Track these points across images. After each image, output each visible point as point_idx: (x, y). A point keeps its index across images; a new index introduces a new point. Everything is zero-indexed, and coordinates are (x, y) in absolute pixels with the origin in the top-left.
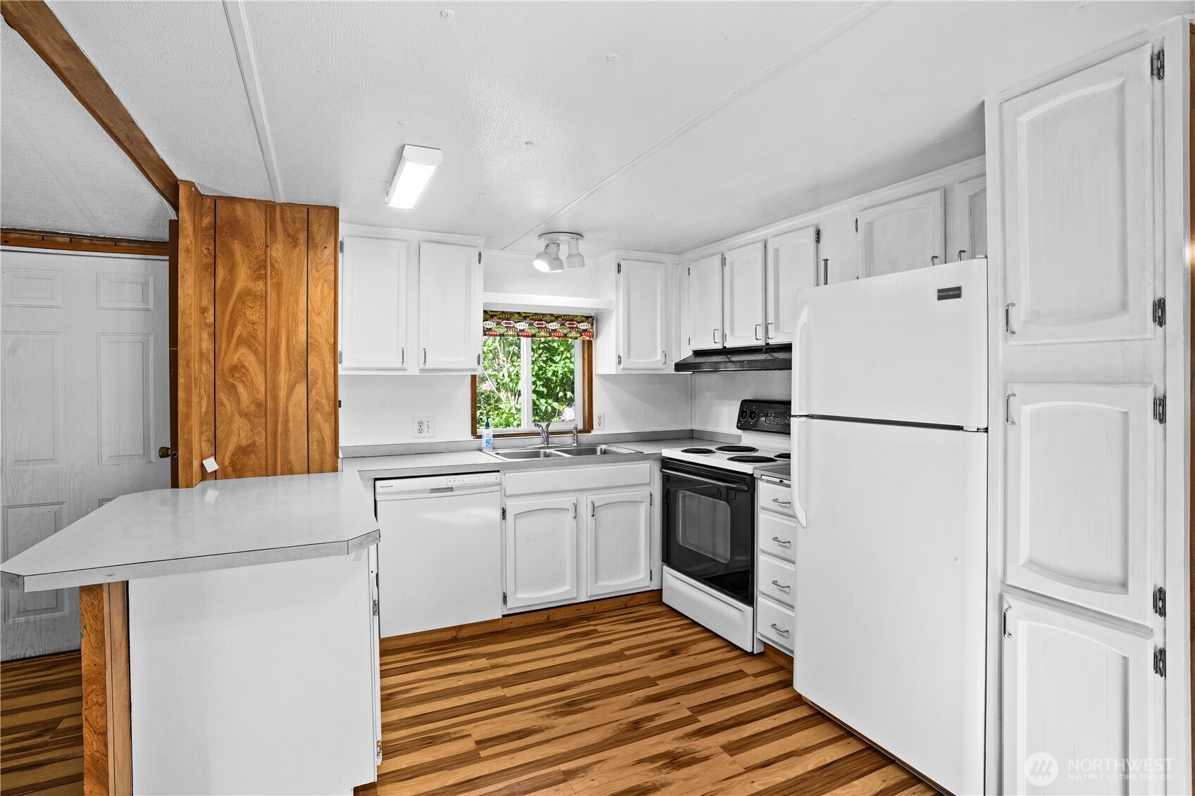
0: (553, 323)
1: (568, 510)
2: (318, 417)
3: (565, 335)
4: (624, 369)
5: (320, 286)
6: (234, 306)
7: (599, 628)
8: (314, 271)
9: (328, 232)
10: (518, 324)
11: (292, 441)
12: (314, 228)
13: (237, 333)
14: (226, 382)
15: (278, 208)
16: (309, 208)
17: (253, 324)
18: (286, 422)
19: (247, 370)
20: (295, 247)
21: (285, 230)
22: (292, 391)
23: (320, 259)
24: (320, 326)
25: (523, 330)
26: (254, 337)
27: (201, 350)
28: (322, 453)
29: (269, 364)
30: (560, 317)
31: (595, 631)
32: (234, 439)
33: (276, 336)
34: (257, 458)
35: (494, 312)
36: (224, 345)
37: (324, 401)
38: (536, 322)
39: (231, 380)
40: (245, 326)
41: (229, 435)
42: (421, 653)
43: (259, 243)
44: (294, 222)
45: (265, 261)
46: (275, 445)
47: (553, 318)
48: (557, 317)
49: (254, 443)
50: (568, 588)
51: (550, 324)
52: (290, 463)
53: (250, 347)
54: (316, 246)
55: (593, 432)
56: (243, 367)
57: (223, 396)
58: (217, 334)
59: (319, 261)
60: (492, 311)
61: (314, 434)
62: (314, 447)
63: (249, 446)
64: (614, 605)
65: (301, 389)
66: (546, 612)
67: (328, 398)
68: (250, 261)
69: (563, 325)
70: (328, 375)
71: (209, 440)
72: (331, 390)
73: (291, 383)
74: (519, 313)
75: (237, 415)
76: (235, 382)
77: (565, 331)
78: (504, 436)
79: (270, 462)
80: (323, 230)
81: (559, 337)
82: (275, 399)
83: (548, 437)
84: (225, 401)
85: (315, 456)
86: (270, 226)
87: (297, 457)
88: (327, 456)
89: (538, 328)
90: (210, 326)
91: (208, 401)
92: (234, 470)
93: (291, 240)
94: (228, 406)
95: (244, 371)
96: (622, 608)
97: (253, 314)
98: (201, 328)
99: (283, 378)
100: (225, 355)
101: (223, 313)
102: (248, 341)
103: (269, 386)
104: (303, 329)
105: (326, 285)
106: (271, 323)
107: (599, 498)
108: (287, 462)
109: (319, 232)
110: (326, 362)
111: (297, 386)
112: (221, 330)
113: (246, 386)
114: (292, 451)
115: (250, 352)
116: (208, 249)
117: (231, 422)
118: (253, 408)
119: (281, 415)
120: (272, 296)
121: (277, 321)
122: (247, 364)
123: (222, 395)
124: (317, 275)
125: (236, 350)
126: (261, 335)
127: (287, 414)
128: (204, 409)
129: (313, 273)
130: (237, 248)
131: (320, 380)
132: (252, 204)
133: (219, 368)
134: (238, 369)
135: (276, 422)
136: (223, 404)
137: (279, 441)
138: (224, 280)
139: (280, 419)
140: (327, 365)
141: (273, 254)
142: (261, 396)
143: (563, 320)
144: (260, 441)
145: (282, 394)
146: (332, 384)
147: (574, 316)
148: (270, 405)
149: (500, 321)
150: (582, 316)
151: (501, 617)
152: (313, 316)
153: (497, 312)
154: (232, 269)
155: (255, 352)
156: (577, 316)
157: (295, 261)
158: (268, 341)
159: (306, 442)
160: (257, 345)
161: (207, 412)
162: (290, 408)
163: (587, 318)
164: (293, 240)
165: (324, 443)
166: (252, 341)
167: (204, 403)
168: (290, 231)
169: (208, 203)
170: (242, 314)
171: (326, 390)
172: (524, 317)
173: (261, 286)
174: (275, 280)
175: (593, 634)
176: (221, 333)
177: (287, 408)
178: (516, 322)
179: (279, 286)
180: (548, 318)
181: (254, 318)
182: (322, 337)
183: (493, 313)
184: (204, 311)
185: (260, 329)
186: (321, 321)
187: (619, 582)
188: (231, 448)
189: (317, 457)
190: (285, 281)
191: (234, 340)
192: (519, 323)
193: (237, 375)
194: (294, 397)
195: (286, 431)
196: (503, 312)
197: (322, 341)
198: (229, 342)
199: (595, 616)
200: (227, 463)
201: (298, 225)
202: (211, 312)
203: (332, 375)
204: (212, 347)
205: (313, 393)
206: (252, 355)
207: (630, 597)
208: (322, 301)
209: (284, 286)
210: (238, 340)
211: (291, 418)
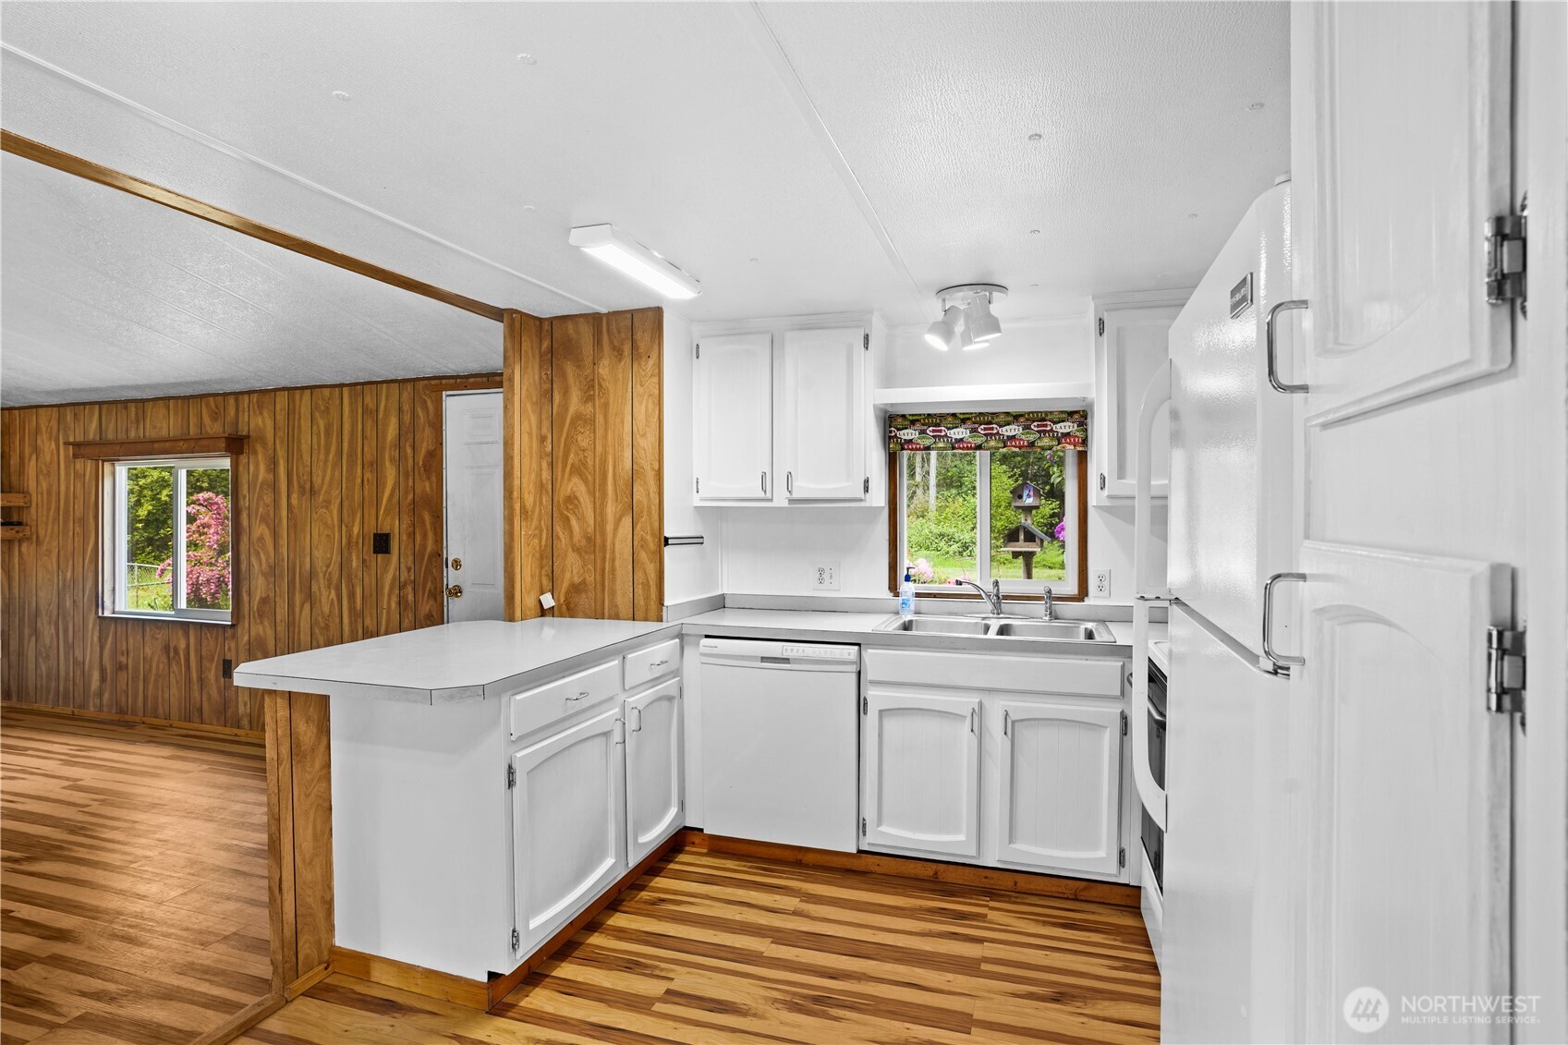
0: (1010, 427)
1: (966, 717)
2: (643, 556)
3: (1032, 444)
4: (1110, 497)
5: (644, 402)
6: (568, 433)
7: (992, 915)
8: (639, 386)
9: (652, 341)
10: (952, 431)
11: (618, 581)
12: (638, 336)
13: (570, 461)
14: (561, 514)
15: (604, 318)
16: (632, 313)
17: (584, 451)
18: (613, 560)
19: (579, 501)
20: (620, 360)
21: (611, 342)
22: (618, 525)
23: (644, 371)
24: (644, 449)
25: (961, 440)
26: (584, 464)
27: (541, 481)
28: (647, 598)
29: (597, 494)
30: (1022, 416)
31: (982, 917)
32: (568, 575)
33: (604, 462)
34: (587, 597)
35: (916, 415)
36: (559, 474)
37: (648, 537)
38: (982, 427)
39: (566, 512)
40: (576, 453)
41: (563, 572)
42: (745, 866)
43: (588, 361)
44: (619, 332)
45: (593, 380)
46: (603, 585)
47: (1010, 419)
48: (1016, 418)
49: (584, 581)
50: (962, 837)
51: (1004, 429)
52: (616, 606)
53: (581, 476)
54: (640, 356)
55: (1088, 601)
56: (576, 498)
57: (558, 529)
58: (554, 463)
59: (643, 374)
60: (913, 415)
61: (639, 575)
62: (639, 591)
63: (580, 584)
64: (1054, 889)
65: (627, 521)
66: (934, 866)
67: (653, 534)
68: (580, 382)
69: (1027, 427)
70: (653, 507)
71: (547, 575)
72: (656, 524)
73: (618, 516)
74: (954, 415)
75: (570, 550)
76: (569, 514)
77: (1031, 438)
78: (935, 596)
79: (599, 604)
80: (647, 337)
81: (1020, 448)
82: (603, 533)
83: (1000, 603)
84: (561, 534)
85: (640, 601)
86: (598, 342)
87: (623, 601)
88: (652, 603)
89: (985, 435)
90: (549, 455)
91: (547, 534)
92: (568, 609)
93: (616, 353)
94: (563, 539)
95: (576, 502)
96: (1068, 899)
97: (583, 441)
98: (541, 458)
99: (611, 510)
100: (561, 486)
101: (559, 441)
102: (578, 471)
103: (598, 518)
104: (628, 454)
105: (650, 401)
106: (599, 449)
107: (1020, 707)
108: (614, 605)
109: (643, 339)
110: (651, 491)
111: (623, 519)
112: (557, 458)
113: (578, 519)
114: (619, 593)
115: (581, 482)
116: (546, 374)
117: (564, 558)
118: (584, 543)
119: (608, 552)
120: (600, 419)
121: (605, 446)
122: (578, 495)
123: (558, 527)
124: (641, 390)
125: (569, 480)
126: (590, 462)
127: (613, 552)
128: (543, 543)
129: (639, 389)
130: (570, 369)
131: (645, 513)
132: (582, 319)
133: (555, 500)
134: (572, 499)
135: (604, 559)
136: (559, 538)
137: (607, 581)
138: (559, 405)
139: (608, 556)
140: (652, 496)
141: (601, 371)
142: (590, 530)
143: (1027, 420)
144: (590, 579)
145: (609, 527)
146: (656, 517)
147: (1046, 413)
148: (598, 540)
149: (925, 427)
150: (1062, 412)
151: (855, 852)
152: (637, 437)
153: (920, 415)
154: (566, 393)
155: (585, 481)
156: (1051, 413)
157: (620, 376)
158: (597, 469)
159: (631, 584)
160: (587, 474)
161: (546, 546)
162: (617, 546)
163: (1071, 414)
164: (618, 352)
165: (649, 587)
166: (582, 468)
167: (544, 536)
168: (616, 343)
169: (546, 326)
170: (574, 441)
171: (651, 525)
172: (962, 419)
173: (590, 408)
174: (602, 401)
175: (973, 920)
176: (557, 462)
177: (614, 544)
178: (949, 429)
179: (606, 406)
180: (1002, 419)
181: (584, 444)
182: (647, 463)
183: (914, 418)
184: (543, 439)
185: (589, 454)
186: (646, 443)
187: (1056, 853)
188: (565, 585)
189: (642, 602)
190: (611, 402)
191: (568, 469)
192: (955, 430)
193: (570, 507)
194: (621, 530)
195: (613, 570)
196: (929, 415)
197: (647, 467)
198: (564, 471)
199: (1010, 896)
200: (562, 601)
201: (623, 335)
202: (550, 440)
203: (657, 507)
204: (550, 478)
205: (638, 528)
206: (583, 485)
207: (1084, 883)
208: (646, 420)
209: (611, 406)
210: (571, 469)
211: (618, 555)
